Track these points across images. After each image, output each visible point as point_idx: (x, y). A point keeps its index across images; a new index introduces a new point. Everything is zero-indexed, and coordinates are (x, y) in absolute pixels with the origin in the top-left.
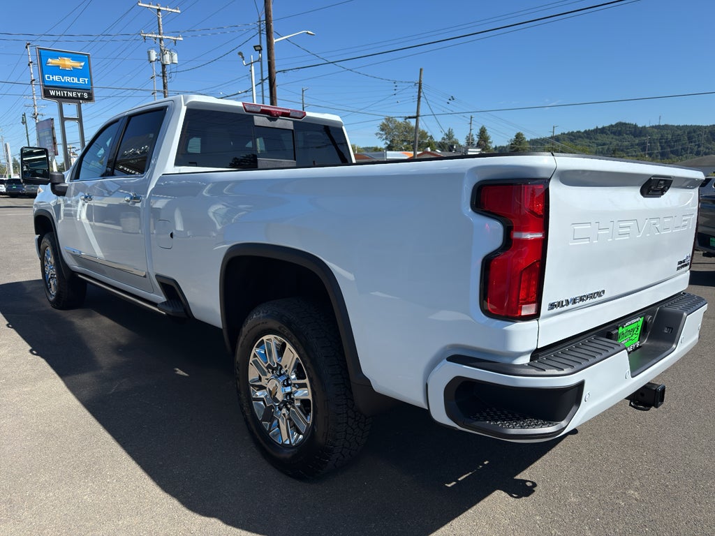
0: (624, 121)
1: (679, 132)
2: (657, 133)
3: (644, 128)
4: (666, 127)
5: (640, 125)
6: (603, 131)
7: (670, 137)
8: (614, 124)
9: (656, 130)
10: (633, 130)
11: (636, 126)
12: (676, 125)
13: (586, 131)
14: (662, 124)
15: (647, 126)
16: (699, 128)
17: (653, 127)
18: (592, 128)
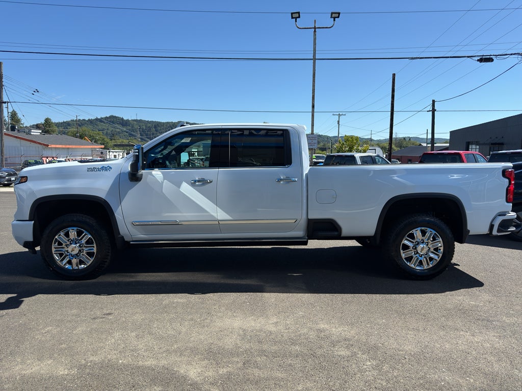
0: (114, 115)
1: (149, 125)
2: (137, 125)
3: (128, 120)
4: (140, 121)
5: (125, 118)
6: (101, 120)
7: (144, 127)
8: (108, 116)
9: (135, 123)
10: (121, 121)
11: (122, 119)
12: (147, 120)
13: (89, 120)
14: (138, 119)
15: (130, 119)
16: (160, 123)
17: (133, 120)
18: (93, 118)
